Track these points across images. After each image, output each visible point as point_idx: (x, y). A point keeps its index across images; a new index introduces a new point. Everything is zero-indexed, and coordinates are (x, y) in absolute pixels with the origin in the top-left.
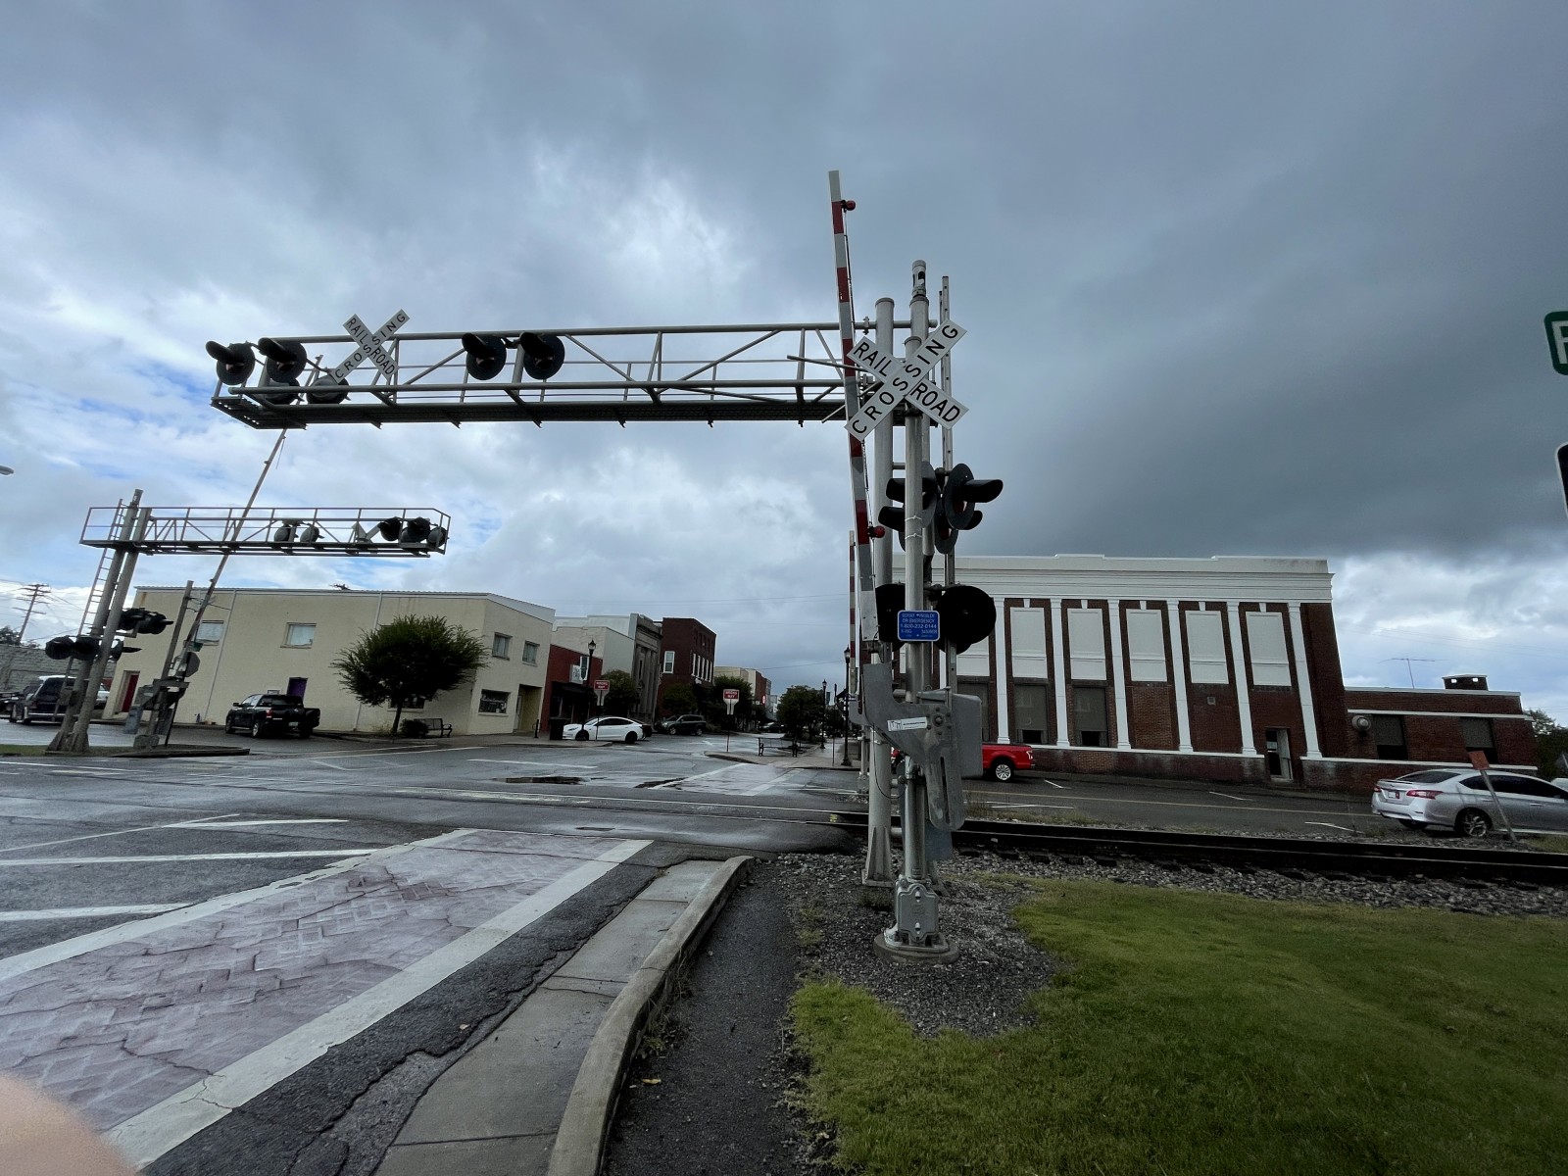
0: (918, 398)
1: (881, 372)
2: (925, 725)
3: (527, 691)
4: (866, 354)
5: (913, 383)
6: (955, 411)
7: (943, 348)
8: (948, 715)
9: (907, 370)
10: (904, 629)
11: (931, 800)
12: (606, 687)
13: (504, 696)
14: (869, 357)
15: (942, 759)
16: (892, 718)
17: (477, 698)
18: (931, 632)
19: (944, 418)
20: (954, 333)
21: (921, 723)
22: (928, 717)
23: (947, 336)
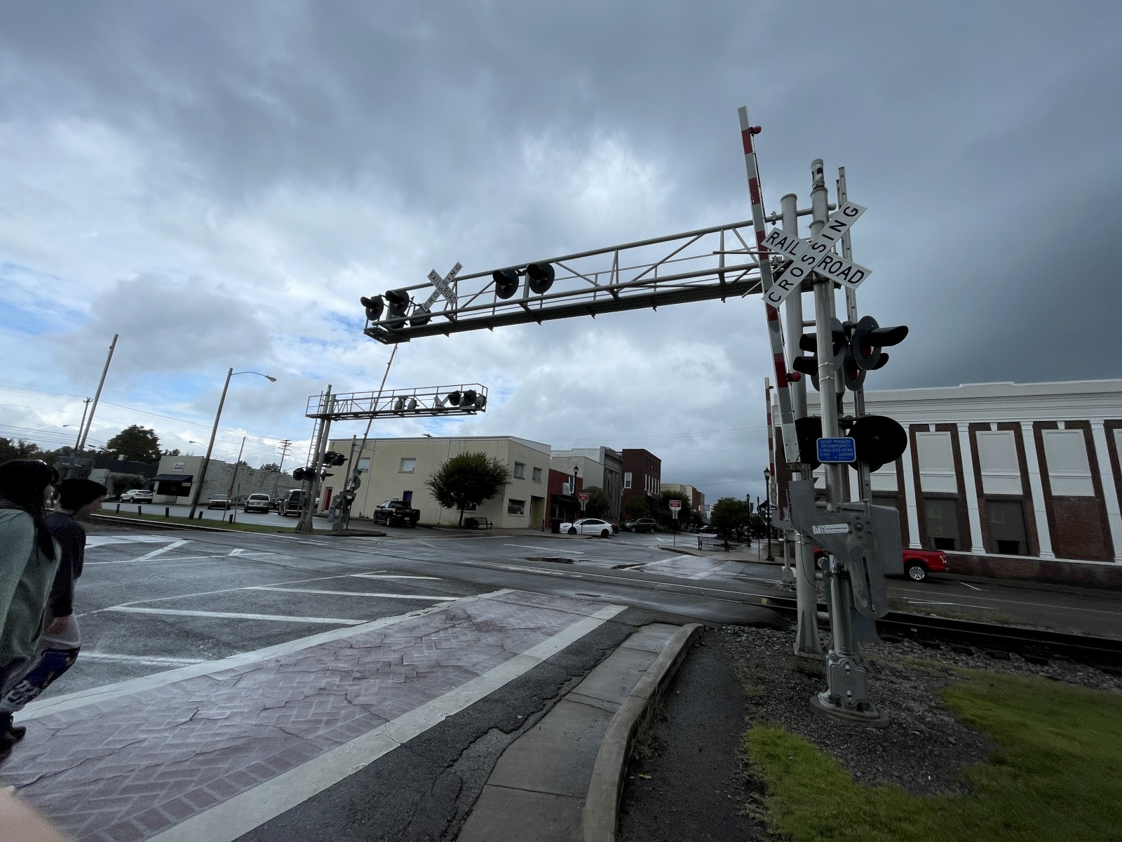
0: (824, 269)
1: (791, 252)
2: (847, 530)
3: (536, 500)
4: (776, 241)
5: (819, 256)
6: (859, 275)
7: (845, 225)
8: (868, 523)
9: (813, 248)
10: (823, 453)
11: (855, 592)
12: (586, 498)
13: (522, 503)
14: (780, 243)
15: (864, 559)
16: (817, 524)
17: (506, 504)
18: (848, 454)
19: (850, 281)
20: (854, 212)
21: (843, 528)
22: (849, 523)
23: (850, 216)
